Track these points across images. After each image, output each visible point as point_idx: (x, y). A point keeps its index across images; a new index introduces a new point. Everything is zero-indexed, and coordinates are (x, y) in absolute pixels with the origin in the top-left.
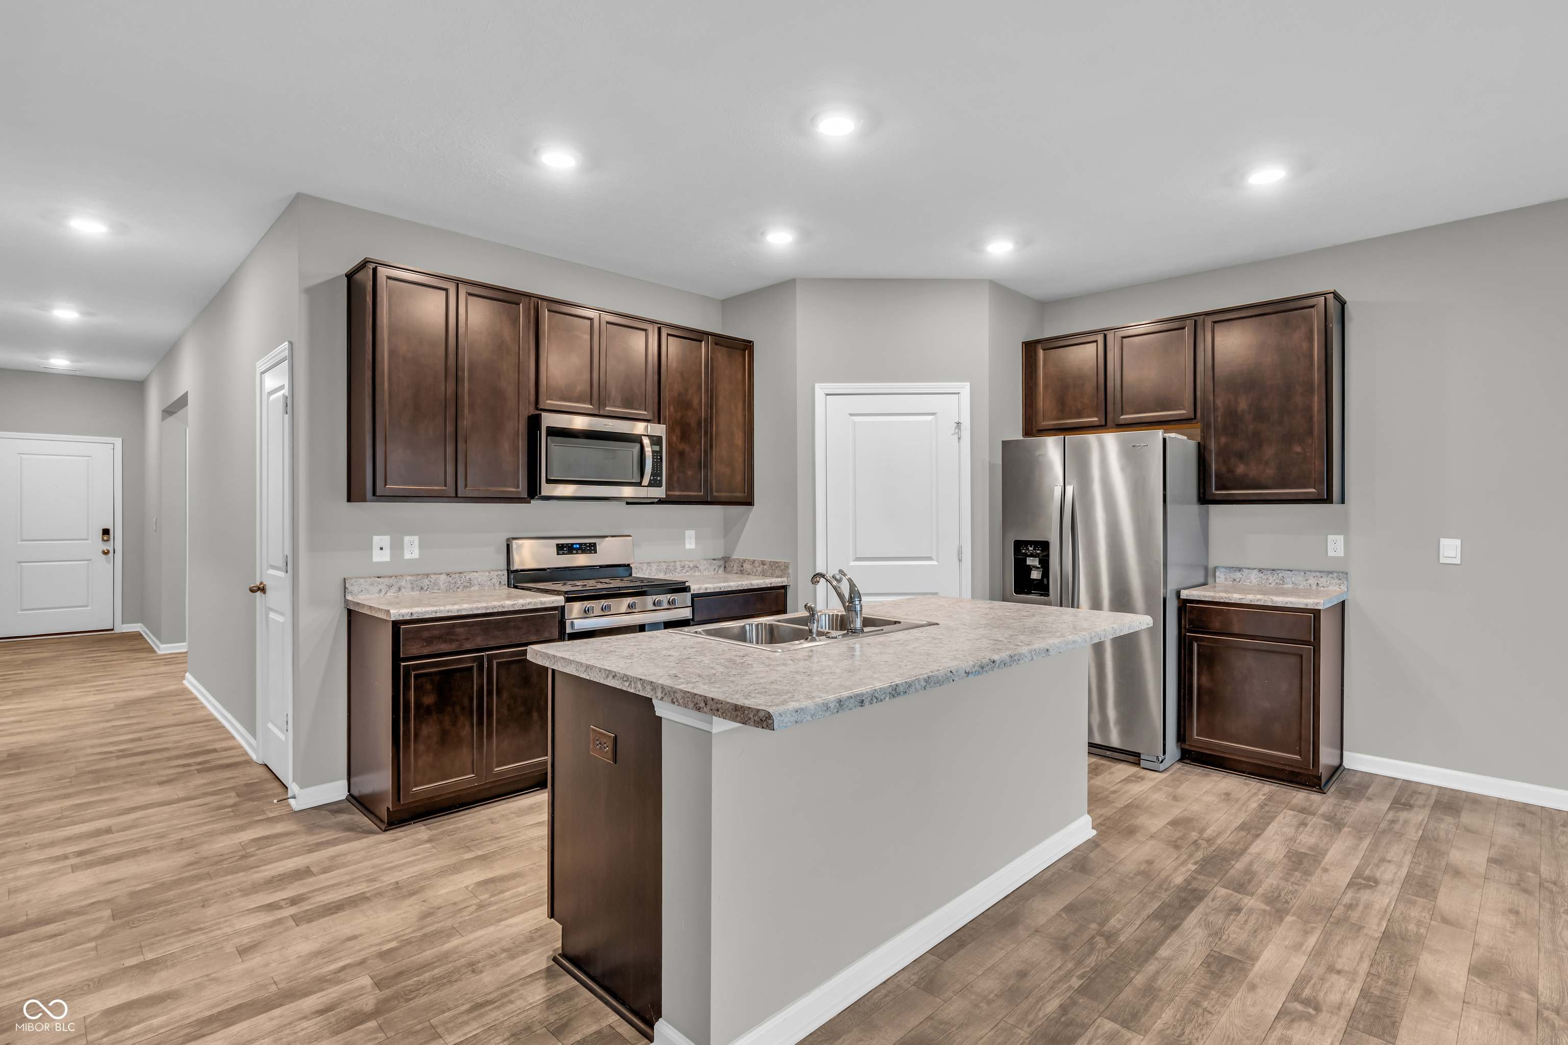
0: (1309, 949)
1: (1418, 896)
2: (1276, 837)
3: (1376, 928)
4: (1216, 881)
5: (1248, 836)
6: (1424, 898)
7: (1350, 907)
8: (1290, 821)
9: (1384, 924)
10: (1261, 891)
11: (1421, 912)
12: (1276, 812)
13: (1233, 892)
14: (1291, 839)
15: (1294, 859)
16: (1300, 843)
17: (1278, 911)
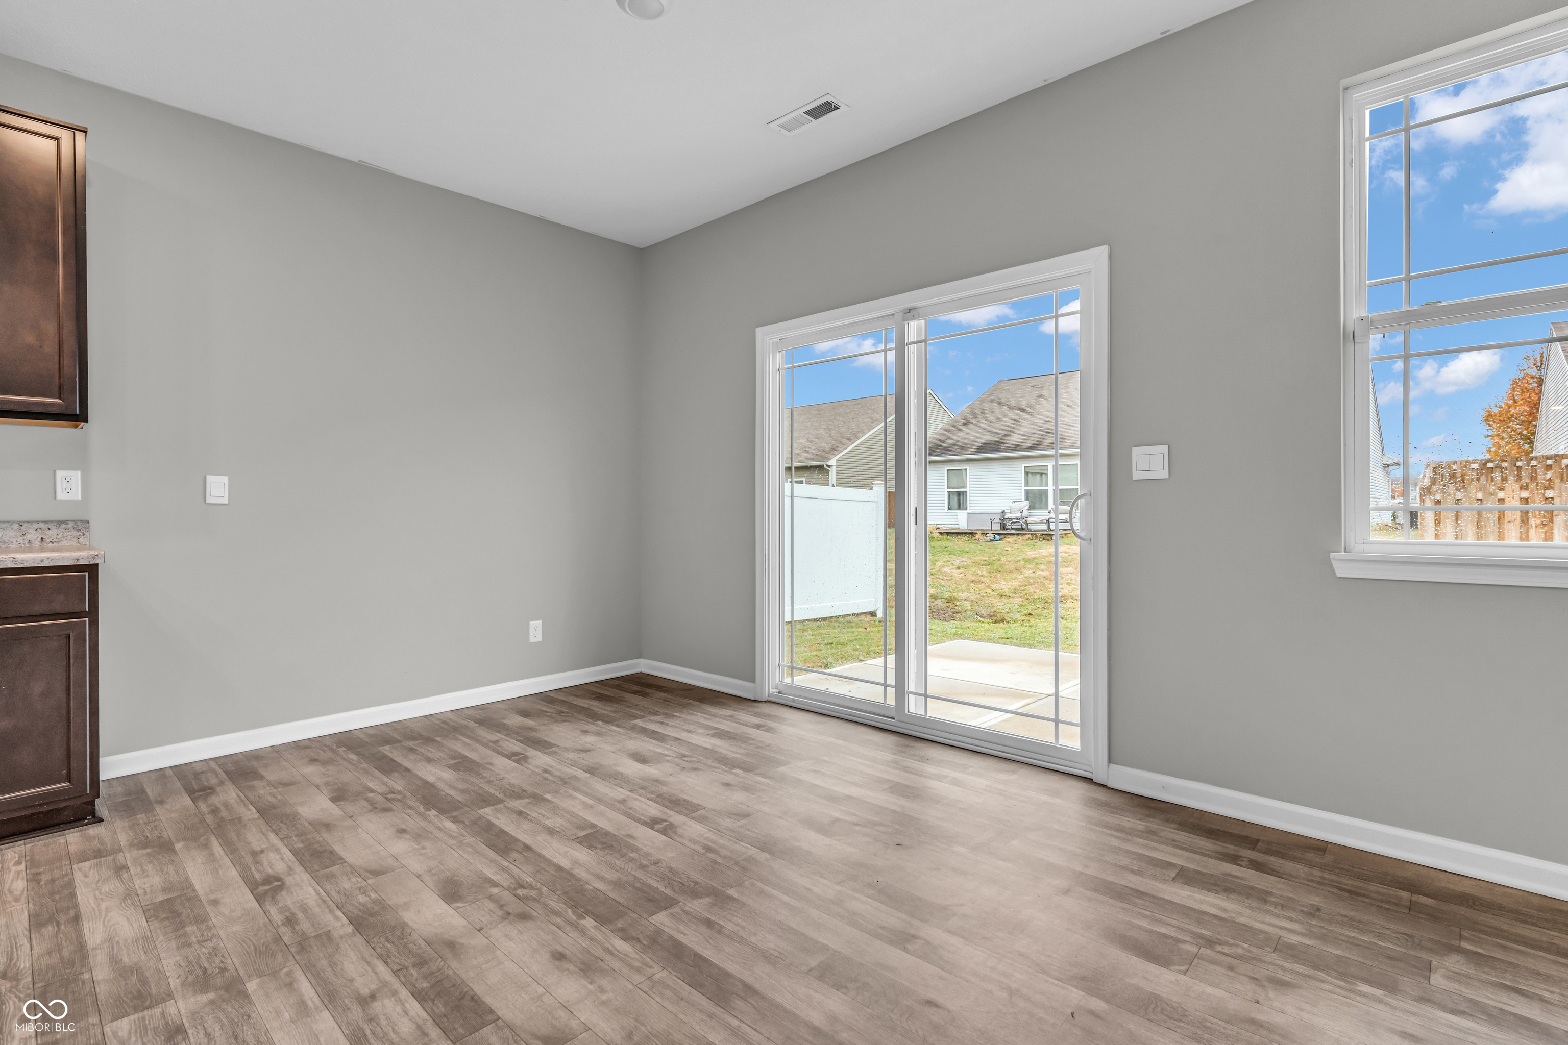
0: (316, 1000)
1: (327, 867)
2: (104, 906)
3: (339, 924)
4: (94, 1019)
5: (62, 927)
6: (334, 865)
7: (291, 921)
8: (99, 875)
9: (339, 913)
10: (174, 983)
11: (349, 879)
12: (66, 875)
13: (141, 1014)
14: (129, 895)
15: (163, 916)
16: (146, 893)
17: (227, 988)
